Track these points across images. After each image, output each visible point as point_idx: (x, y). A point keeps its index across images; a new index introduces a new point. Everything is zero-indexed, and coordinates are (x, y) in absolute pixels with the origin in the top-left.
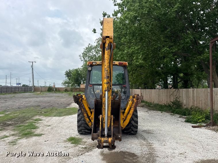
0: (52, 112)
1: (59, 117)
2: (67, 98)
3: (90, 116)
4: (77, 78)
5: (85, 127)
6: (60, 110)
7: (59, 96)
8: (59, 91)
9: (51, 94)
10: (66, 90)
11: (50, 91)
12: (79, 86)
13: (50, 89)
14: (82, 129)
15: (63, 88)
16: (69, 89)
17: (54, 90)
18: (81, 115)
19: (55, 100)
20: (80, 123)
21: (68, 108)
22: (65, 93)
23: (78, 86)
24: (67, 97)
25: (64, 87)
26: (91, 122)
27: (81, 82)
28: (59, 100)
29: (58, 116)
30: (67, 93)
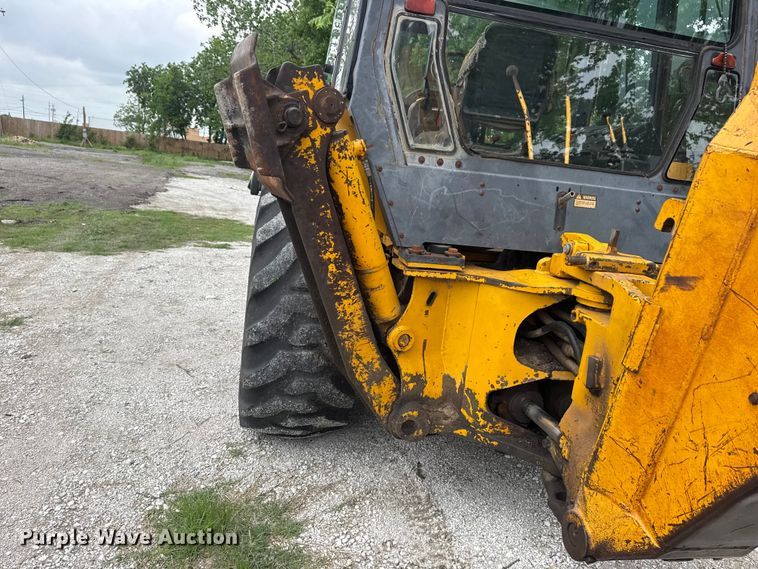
0: (57, 225)
1: (93, 258)
2: (136, 170)
3: (392, 324)
4: (172, 101)
5: (312, 398)
6: (99, 217)
7: (100, 161)
8: (103, 143)
9: (72, 149)
10: (131, 143)
11: (68, 138)
12: (182, 131)
13: (67, 134)
14: (284, 414)
15: (121, 133)
16: (143, 141)
17: (85, 135)
18: (286, 299)
19: (85, 170)
20: (273, 362)
21: (140, 212)
22: (127, 154)
23: (177, 132)
24: (133, 167)
25: (123, 129)
26: (396, 370)
27: (191, 119)
28: (100, 173)
29: (87, 248)
30: (137, 152)
